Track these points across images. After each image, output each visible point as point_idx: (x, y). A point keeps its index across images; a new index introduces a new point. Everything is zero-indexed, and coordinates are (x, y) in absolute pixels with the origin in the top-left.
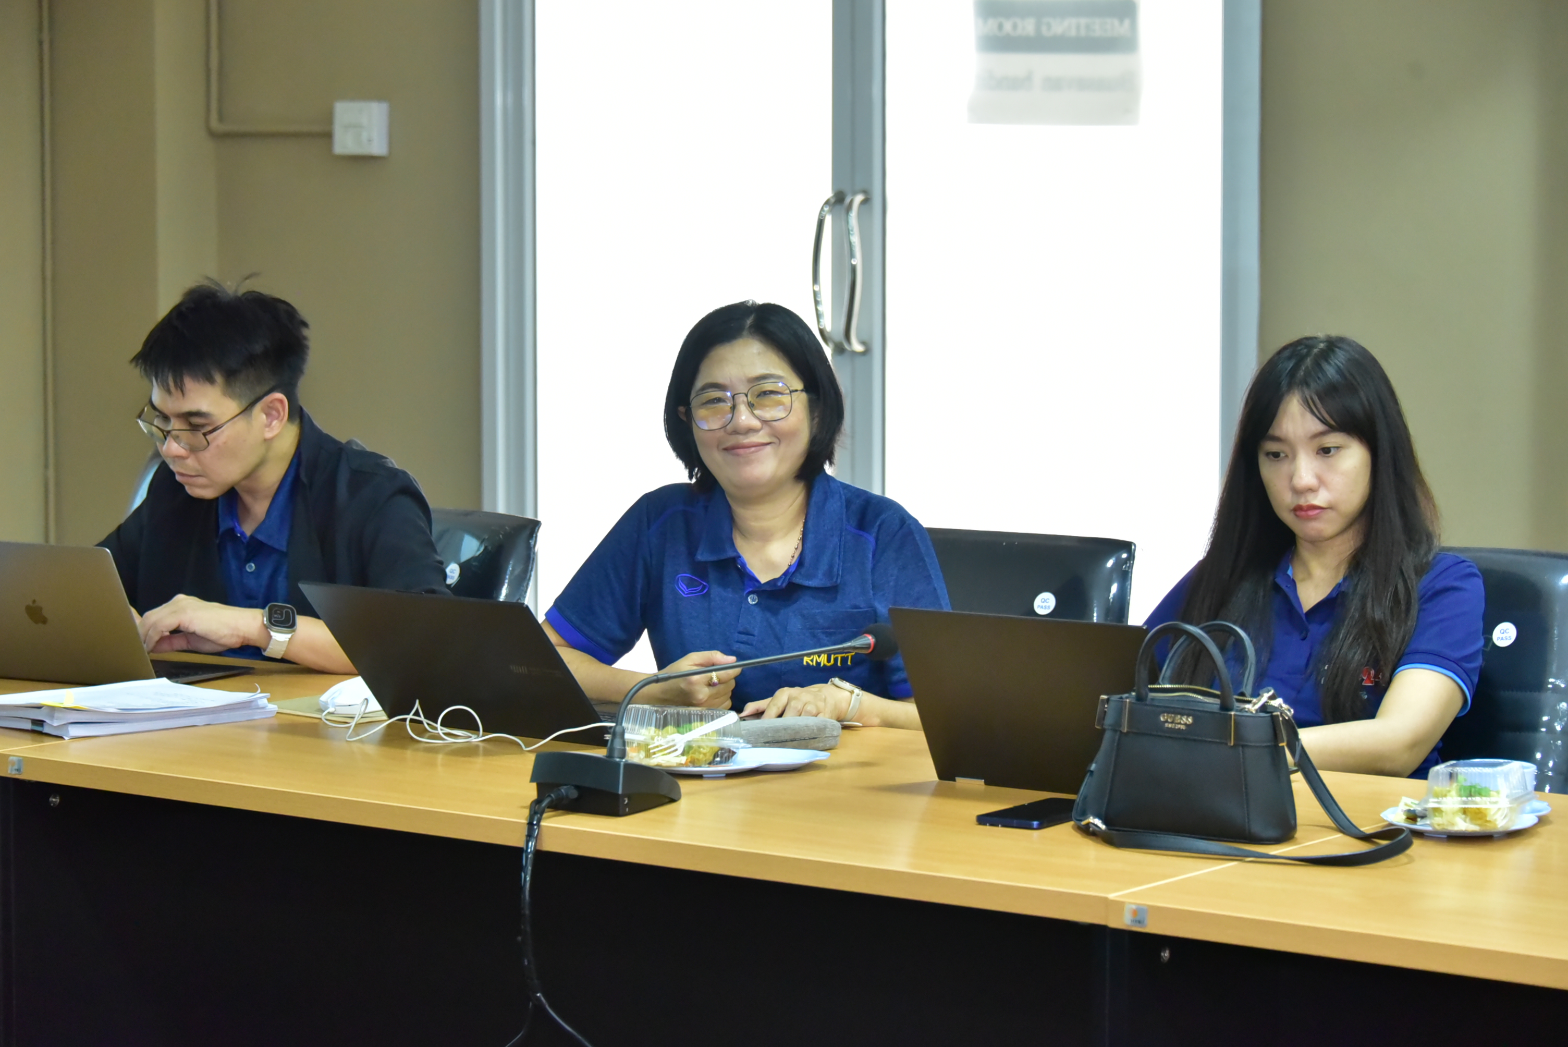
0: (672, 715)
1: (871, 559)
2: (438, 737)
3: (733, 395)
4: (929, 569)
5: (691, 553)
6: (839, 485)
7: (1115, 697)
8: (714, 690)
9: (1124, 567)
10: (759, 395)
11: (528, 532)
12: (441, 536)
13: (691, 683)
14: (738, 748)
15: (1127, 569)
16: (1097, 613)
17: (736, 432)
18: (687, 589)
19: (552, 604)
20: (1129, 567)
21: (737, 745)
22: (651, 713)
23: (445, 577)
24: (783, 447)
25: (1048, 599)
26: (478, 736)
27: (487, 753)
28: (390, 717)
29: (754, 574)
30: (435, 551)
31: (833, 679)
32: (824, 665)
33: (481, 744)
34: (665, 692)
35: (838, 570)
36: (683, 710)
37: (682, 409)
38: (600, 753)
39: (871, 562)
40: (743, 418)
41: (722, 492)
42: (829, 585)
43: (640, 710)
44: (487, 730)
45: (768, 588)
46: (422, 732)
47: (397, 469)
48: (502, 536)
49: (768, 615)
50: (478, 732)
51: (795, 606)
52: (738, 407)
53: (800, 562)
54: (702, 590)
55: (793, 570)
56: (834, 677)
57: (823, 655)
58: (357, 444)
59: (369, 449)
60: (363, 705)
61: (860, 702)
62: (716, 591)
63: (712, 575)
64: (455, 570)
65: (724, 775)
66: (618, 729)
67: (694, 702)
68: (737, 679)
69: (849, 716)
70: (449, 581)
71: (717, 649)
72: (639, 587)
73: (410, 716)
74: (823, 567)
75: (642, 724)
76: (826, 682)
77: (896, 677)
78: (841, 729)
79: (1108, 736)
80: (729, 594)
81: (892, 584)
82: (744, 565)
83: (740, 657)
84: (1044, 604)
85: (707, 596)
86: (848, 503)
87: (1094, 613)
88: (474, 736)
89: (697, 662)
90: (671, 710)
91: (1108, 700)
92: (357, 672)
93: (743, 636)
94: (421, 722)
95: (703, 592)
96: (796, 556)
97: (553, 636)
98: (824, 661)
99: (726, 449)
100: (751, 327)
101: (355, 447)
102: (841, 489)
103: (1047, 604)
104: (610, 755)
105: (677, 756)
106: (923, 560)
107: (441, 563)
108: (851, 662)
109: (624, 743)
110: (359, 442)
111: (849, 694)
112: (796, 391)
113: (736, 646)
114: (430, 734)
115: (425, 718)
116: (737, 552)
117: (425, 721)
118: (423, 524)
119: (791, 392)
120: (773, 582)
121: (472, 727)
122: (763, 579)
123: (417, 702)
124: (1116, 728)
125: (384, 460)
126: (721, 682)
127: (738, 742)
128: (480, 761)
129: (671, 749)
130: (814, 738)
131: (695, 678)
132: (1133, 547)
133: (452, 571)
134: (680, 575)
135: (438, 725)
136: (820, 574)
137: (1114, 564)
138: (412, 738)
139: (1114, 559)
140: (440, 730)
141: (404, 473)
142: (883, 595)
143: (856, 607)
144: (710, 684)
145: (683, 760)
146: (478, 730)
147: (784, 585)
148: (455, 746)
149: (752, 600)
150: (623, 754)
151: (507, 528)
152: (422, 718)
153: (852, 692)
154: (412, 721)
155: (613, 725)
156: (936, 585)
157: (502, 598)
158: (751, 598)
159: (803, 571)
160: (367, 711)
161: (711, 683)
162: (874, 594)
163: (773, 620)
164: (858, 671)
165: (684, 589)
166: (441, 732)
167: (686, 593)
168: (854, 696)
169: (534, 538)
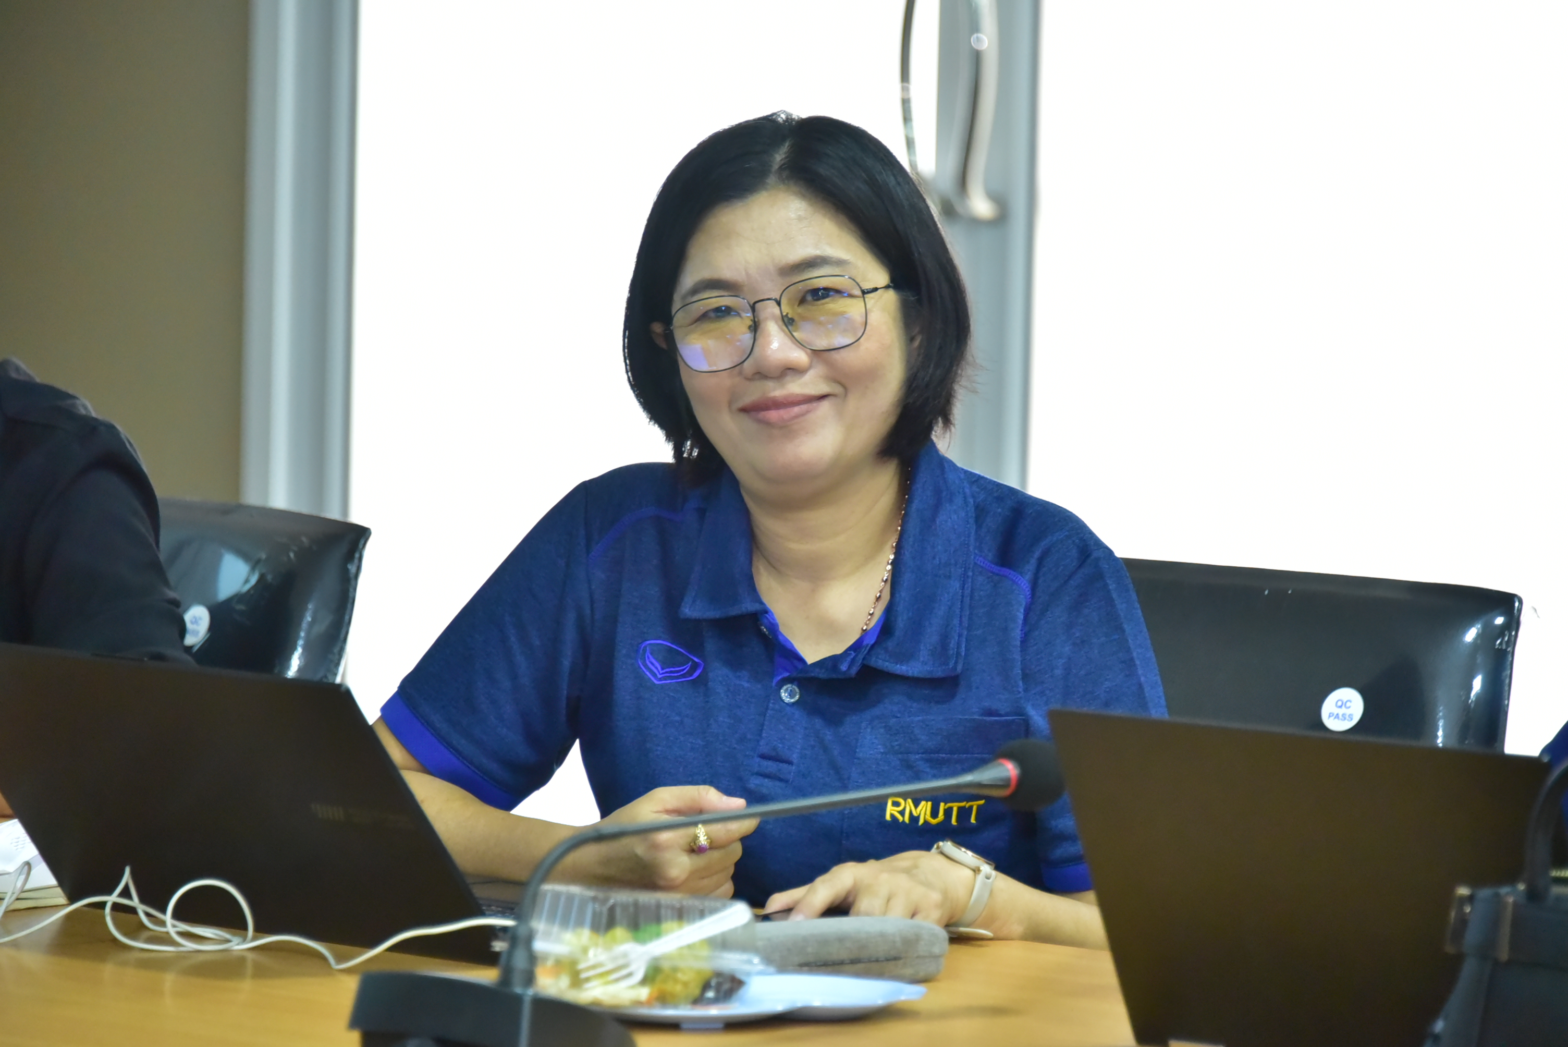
0: (625, 907)
1: (1020, 622)
2: (165, 939)
3: (752, 303)
4: (1132, 646)
5: (672, 601)
6: (962, 476)
7: (1485, 893)
8: (700, 861)
9: (1498, 642)
10: (802, 301)
11: (343, 548)
12: (177, 551)
13: (656, 847)
14: (749, 974)
15: (1504, 647)
16: (1444, 731)
17: (761, 375)
18: (662, 669)
19: (394, 689)
20: (1508, 642)
21: (747, 967)
22: (583, 902)
23: (182, 630)
24: (852, 402)
25: (1350, 701)
26: (245, 939)
27: (261, 973)
28: (72, 899)
29: (793, 646)
30: (166, 583)
31: (941, 844)
32: (926, 822)
33: (250, 956)
34: (607, 861)
35: (959, 646)
36: (646, 897)
37: (657, 328)
38: (485, 976)
39: (1020, 627)
40: (775, 345)
41: (734, 482)
42: (939, 673)
43: (563, 899)
44: (262, 928)
45: (823, 675)
46: (137, 929)
47: (96, 420)
48: (295, 556)
49: (818, 722)
50: (242, 932)
51: (876, 711)
52: (762, 326)
53: (886, 627)
54: (690, 673)
55: (870, 641)
56: (943, 840)
57: (923, 803)
58: (18, 369)
59: (39, 378)
60: (20, 874)
61: (991, 892)
62: (719, 673)
63: (711, 645)
64: (200, 619)
65: (721, 1026)
66: (522, 931)
67: (662, 883)
68: (745, 840)
69: (969, 917)
70: (189, 640)
71: (711, 783)
72: (566, 663)
73: (112, 899)
74: (931, 637)
75: (565, 923)
76: (928, 848)
77: (1063, 851)
78: (946, 944)
79: (1469, 969)
80: (745, 682)
81: (1058, 672)
82: (774, 628)
83: (753, 798)
84: (1341, 711)
85: (701, 683)
86: (980, 512)
87: (1437, 730)
88: (236, 940)
89: (670, 806)
90: (622, 897)
91: (1471, 899)
92: (9, 811)
93: (770, 763)
94: (133, 911)
95: (691, 675)
96: (879, 612)
97: (396, 752)
98: (925, 814)
99: (745, 410)
100: (781, 168)
101: (14, 375)
102: (966, 484)
103: (1348, 712)
104: (506, 980)
105: (633, 987)
106: (1120, 629)
107: (176, 604)
108: (976, 819)
109: (533, 959)
110: (23, 366)
111: (969, 873)
112: (876, 289)
113: (754, 783)
114: (151, 933)
115: (143, 900)
116: (762, 603)
117: (141, 909)
118: (144, 528)
119: (864, 292)
120: (832, 662)
121: (234, 922)
122: (812, 652)
123: (128, 870)
124: (1486, 950)
125: (69, 402)
126: (714, 846)
127: (750, 962)
128: (246, 987)
129: (619, 971)
130: (896, 959)
131: (665, 837)
132: (1517, 604)
133: (195, 621)
134: (648, 642)
135: (168, 917)
136: (924, 653)
137: (1479, 636)
138: (115, 940)
139: (1479, 626)
140: (172, 926)
141: (111, 428)
142: (1042, 693)
143: (990, 713)
144: (694, 849)
145: (644, 993)
146: (245, 928)
147: (854, 671)
148: (201, 958)
149: (788, 695)
150: (530, 979)
151: (304, 539)
152: (135, 902)
153: (976, 871)
154: (116, 907)
155: (508, 923)
156: (1142, 679)
157: (292, 671)
158: (786, 691)
159: (890, 644)
160: (28, 887)
161: (695, 847)
162: (1026, 690)
163: (828, 735)
164: (989, 835)
165: (656, 668)
166: (172, 932)
167: (659, 676)
168: (980, 877)
169: (356, 561)
